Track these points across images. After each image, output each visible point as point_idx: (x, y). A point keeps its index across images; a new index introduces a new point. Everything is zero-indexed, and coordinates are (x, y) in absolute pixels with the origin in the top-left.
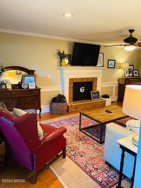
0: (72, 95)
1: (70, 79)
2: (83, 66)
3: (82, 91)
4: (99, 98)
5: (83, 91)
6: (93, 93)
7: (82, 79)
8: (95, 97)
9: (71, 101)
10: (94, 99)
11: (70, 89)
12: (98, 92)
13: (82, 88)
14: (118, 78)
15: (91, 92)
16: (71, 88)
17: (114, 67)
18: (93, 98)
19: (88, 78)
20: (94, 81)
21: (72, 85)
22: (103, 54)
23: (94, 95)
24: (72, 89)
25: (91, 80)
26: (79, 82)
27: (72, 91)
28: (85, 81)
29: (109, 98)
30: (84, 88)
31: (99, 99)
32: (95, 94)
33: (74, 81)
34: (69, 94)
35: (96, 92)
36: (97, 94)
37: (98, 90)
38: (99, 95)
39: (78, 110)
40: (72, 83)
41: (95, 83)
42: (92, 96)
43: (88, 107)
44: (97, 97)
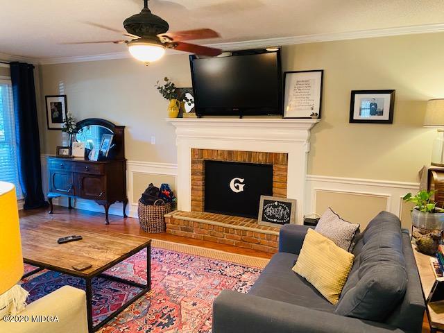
0: (200, 193)
1: (193, 150)
2: (241, 118)
3: (237, 188)
5: (241, 189)
6: (266, 202)
7: (230, 153)
8: (273, 217)
9: (198, 209)
10: (267, 221)
11: (195, 177)
12: (289, 205)
13: (237, 182)
15: (263, 198)
16: (197, 175)
18: (264, 219)
19: (250, 153)
20: (276, 163)
21: (200, 167)
22: (322, 71)
23: (270, 211)
24: (201, 177)
25: (261, 160)
26: (221, 162)
27: (201, 182)
28: (239, 160)
30: (242, 180)
32: (274, 207)
33: (206, 157)
34: (193, 189)
35: (281, 202)
36: (284, 210)
37: (291, 195)
38: (289, 215)
39: (193, 236)
40: (199, 162)
41: (279, 173)
42: (264, 210)
43: (225, 239)
44: (282, 219)
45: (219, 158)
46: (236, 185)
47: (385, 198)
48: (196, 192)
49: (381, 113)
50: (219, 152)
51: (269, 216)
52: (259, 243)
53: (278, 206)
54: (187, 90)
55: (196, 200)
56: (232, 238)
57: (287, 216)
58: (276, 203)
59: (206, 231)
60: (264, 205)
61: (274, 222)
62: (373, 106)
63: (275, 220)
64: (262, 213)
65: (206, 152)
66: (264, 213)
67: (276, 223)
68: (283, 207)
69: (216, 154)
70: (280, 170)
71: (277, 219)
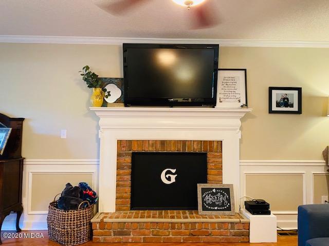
0: (128, 189)
1: (120, 143)
3: (169, 179)
4: (229, 209)
5: (173, 180)
6: (204, 190)
7: (163, 143)
8: (213, 205)
9: (125, 208)
10: (208, 210)
11: (121, 172)
12: (227, 190)
13: (169, 173)
14: (324, 148)
15: (200, 187)
16: (123, 169)
17: (299, 112)
18: (204, 209)
19: (184, 142)
20: (211, 151)
21: (128, 159)
22: (245, 70)
23: (209, 199)
24: (129, 171)
25: (196, 149)
27: (129, 177)
28: (173, 149)
29: (269, 213)
30: (174, 171)
31: (227, 212)
32: (213, 194)
33: (136, 149)
34: (118, 185)
35: (218, 189)
36: (223, 196)
37: (227, 180)
38: (229, 200)
39: (130, 241)
40: (127, 154)
41: (214, 159)
42: (203, 199)
43: (171, 236)
44: (223, 205)
45: (151, 149)
46: (167, 176)
47: (301, 175)
48: (122, 188)
49: (292, 106)
50: (150, 142)
51: (209, 205)
52: (210, 235)
53: (217, 193)
54: (111, 81)
55: (122, 198)
56: (180, 234)
57: (226, 202)
58: (214, 191)
59: (147, 231)
60: (202, 194)
61: (214, 210)
62: (286, 100)
63: (216, 208)
64: (201, 202)
65: (136, 143)
66: (203, 202)
67: (218, 210)
68: (221, 194)
69: (147, 145)
70: (215, 157)
71: (218, 206)
